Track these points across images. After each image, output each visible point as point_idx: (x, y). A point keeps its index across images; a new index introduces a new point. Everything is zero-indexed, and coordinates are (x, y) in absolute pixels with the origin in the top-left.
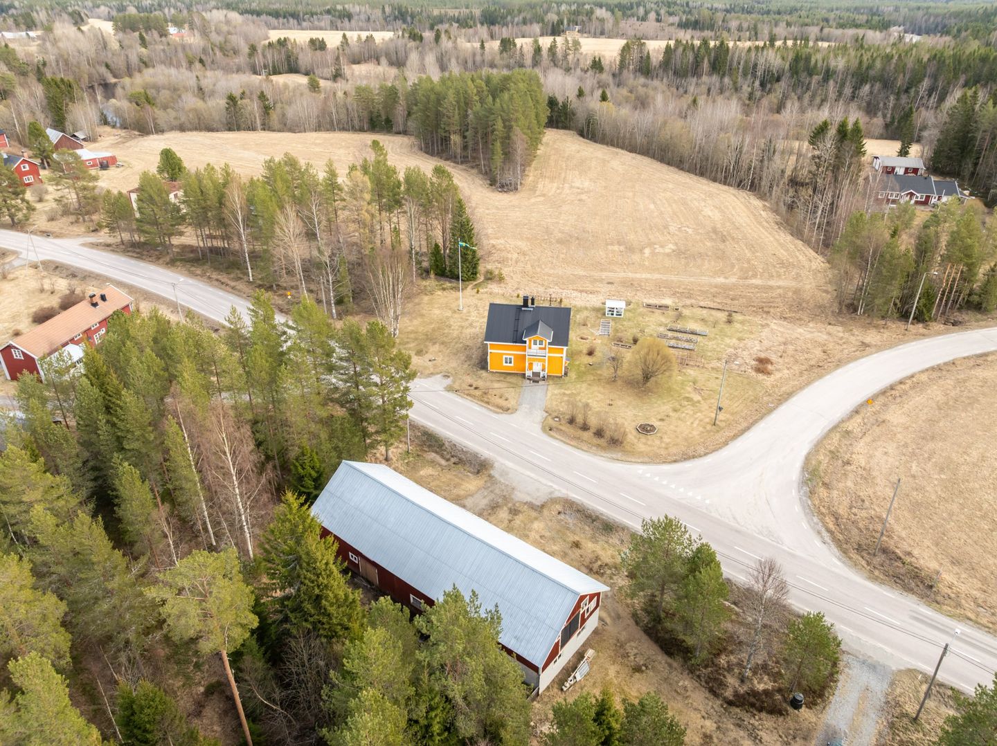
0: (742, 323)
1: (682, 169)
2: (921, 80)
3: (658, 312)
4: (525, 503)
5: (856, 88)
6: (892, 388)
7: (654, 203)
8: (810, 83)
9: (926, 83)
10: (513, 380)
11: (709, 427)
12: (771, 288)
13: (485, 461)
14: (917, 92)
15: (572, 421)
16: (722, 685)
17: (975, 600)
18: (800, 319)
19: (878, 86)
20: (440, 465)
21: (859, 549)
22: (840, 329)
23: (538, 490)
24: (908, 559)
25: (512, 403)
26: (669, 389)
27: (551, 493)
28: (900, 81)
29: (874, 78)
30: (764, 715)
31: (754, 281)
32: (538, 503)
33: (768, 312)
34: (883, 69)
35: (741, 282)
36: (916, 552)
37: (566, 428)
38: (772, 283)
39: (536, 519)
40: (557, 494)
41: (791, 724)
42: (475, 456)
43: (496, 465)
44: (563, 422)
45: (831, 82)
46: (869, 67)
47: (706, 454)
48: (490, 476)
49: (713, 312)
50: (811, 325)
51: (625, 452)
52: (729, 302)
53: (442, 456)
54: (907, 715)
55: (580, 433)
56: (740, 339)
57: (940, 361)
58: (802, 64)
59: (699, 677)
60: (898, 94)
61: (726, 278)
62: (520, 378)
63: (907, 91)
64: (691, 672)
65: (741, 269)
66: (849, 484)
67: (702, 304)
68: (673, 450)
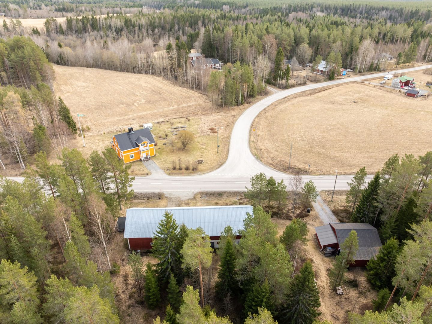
0: (193, 119)
1: (117, 71)
2: (174, 26)
3: (162, 124)
4: (188, 200)
5: (153, 30)
6: (252, 125)
7: (120, 86)
8: (135, 31)
9: (176, 27)
10: (137, 163)
11: (217, 154)
12: (190, 106)
13: (159, 193)
14: (175, 30)
15: (174, 168)
16: (291, 217)
17: (316, 170)
18: (208, 114)
19: (160, 29)
20: (143, 202)
21: (284, 170)
22: (222, 113)
23: (187, 194)
24: (297, 167)
25: (146, 171)
26: (194, 148)
27: (193, 193)
28: (168, 26)
29: (157, 26)
30: (305, 218)
31: (183, 105)
32: (192, 198)
33: (197, 114)
34: (160, 23)
35: (179, 106)
36: (296, 165)
37: (174, 171)
38: (189, 104)
39: (196, 202)
40: (195, 192)
41: (312, 217)
42: (153, 193)
43: (164, 193)
44: (172, 170)
45: (143, 29)
46: (154, 23)
47: (225, 162)
48: (166, 197)
49: (180, 119)
50: (213, 114)
51: (201, 171)
52: (182, 114)
53: (140, 199)
54: (330, 201)
55: (180, 171)
56: (198, 125)
57: (257, 114)
58: (129, 23)
59: (283, 218)
60: (168, 31)
61: (173, 106)
62: (140, 162)
63: (171, 30)
64: (281, 218)
65: (175, 102)
66: (266, 155)
67: (174, 117)
68: (214, 165)
